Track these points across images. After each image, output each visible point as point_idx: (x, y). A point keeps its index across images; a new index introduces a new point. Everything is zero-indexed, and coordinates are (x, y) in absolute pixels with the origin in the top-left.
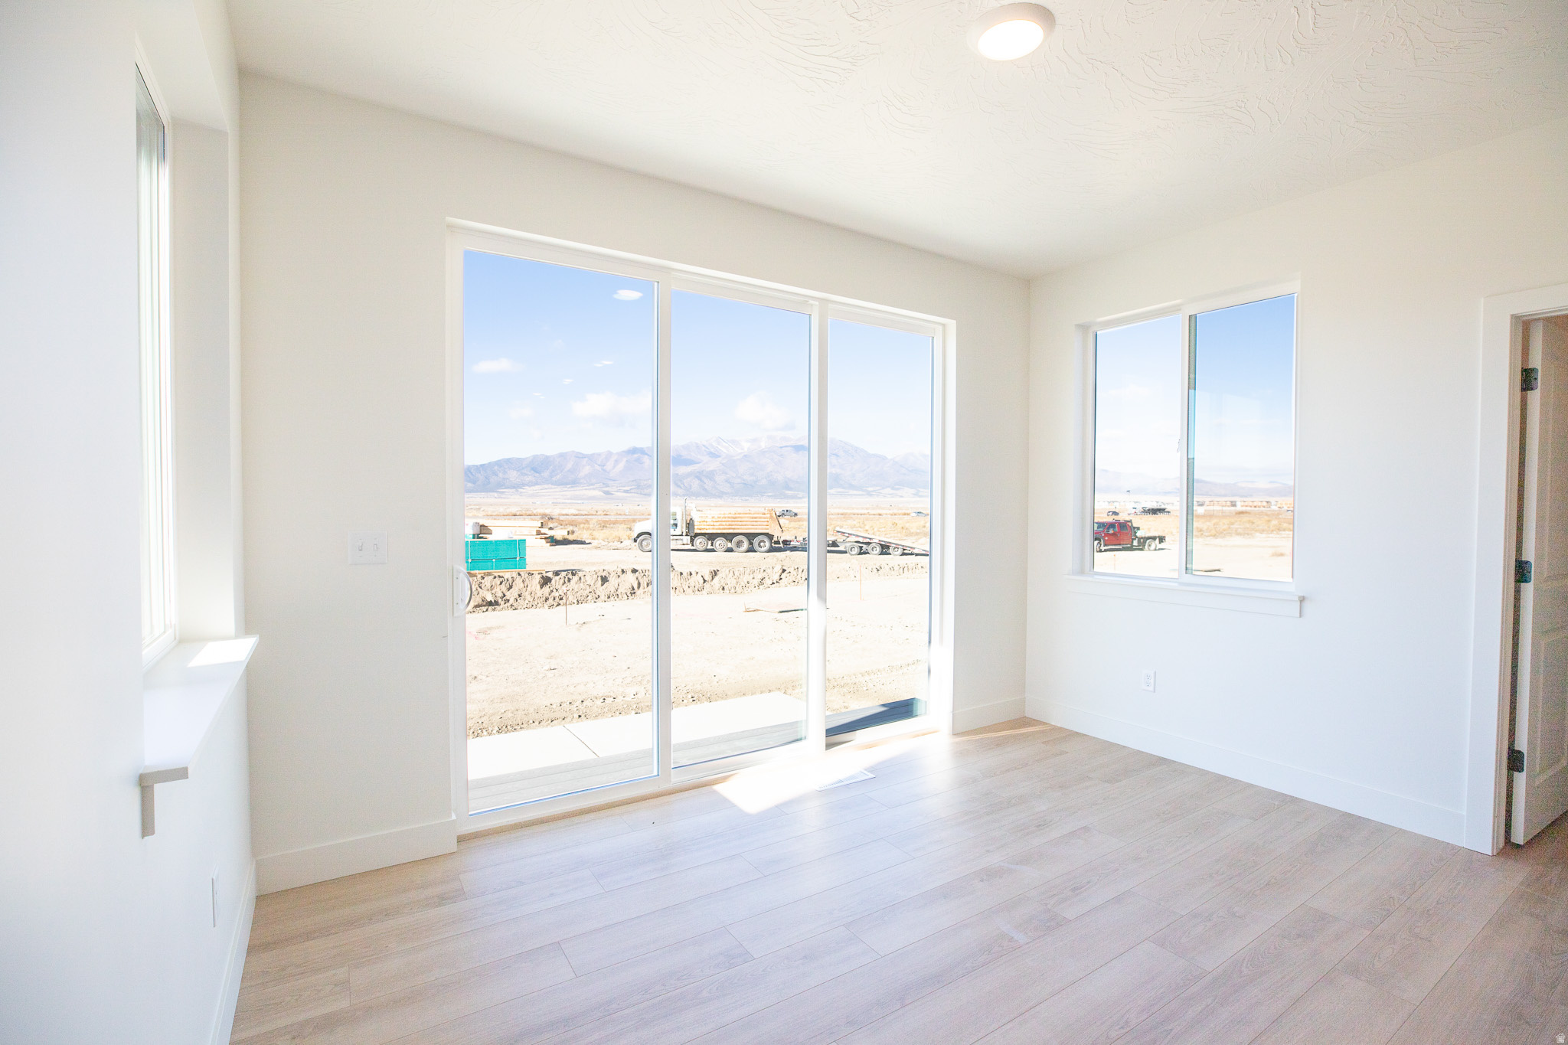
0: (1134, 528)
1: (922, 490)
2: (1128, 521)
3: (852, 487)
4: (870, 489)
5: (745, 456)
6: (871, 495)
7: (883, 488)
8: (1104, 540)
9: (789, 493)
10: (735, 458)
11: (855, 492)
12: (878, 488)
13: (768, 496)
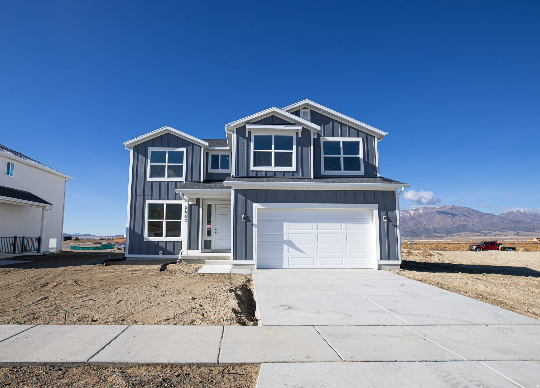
0: (498, 244)
1: (520, 232)
2: (496, 241)
3: (474, 231)
4: (485, 232)
5: (412, 217)
6: (486, 235)
7: (494, 232)
8: (482, 249)
9: (437, 234)
10: (407, 218)
11: (476, 234)
12: (490, 231)
13: (425, 236)
